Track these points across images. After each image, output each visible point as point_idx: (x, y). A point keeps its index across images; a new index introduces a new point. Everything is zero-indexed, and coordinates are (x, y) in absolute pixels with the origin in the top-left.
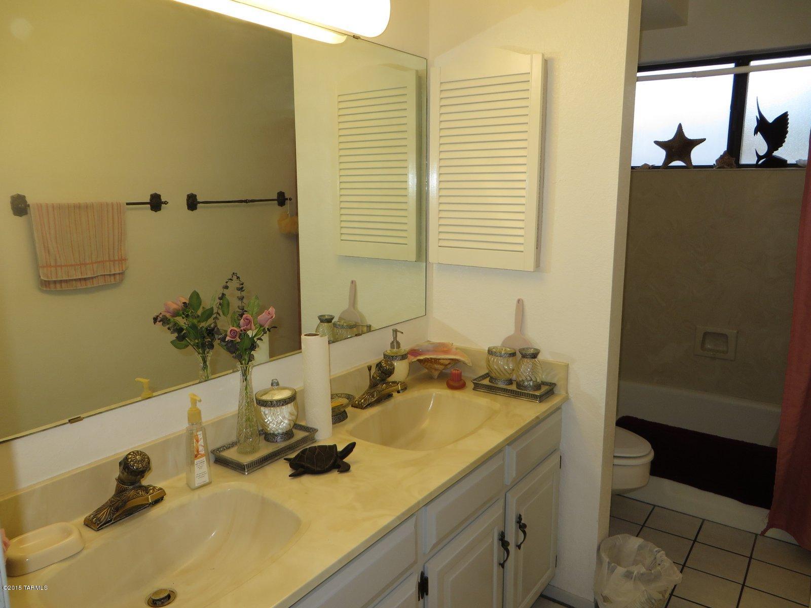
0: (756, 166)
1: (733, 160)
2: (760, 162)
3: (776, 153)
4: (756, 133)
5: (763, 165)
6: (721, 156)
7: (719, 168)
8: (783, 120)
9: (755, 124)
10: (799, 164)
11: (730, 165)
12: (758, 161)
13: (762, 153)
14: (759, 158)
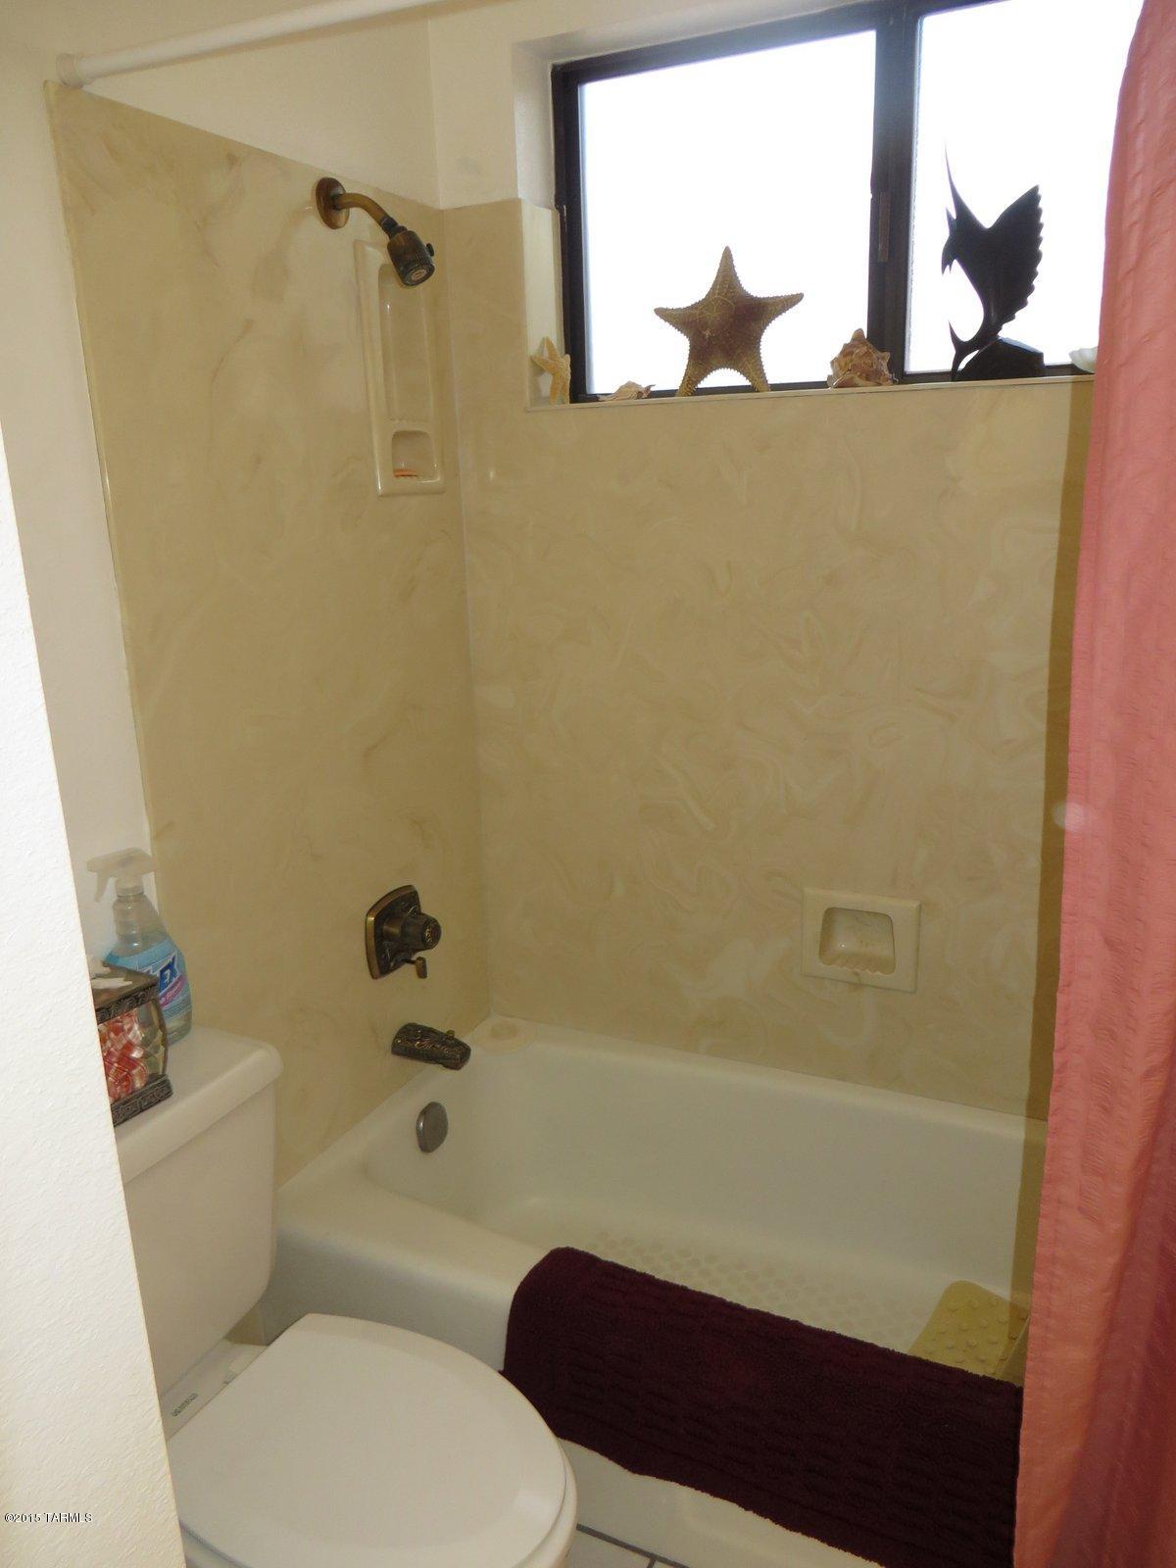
0: (954, 375)
1: (882, 360)
2: (962, 366)
3: (1009, 332)
4: (947, 261)
5: (974, 372)
6: (846, 346)
7: (840, 386)
8: (1024, 218)
9: (943, 234)
10: (1080, 365)
11: (872, 376)
12: (957, 361)
13: (967, 334)
14: (962, 349)
